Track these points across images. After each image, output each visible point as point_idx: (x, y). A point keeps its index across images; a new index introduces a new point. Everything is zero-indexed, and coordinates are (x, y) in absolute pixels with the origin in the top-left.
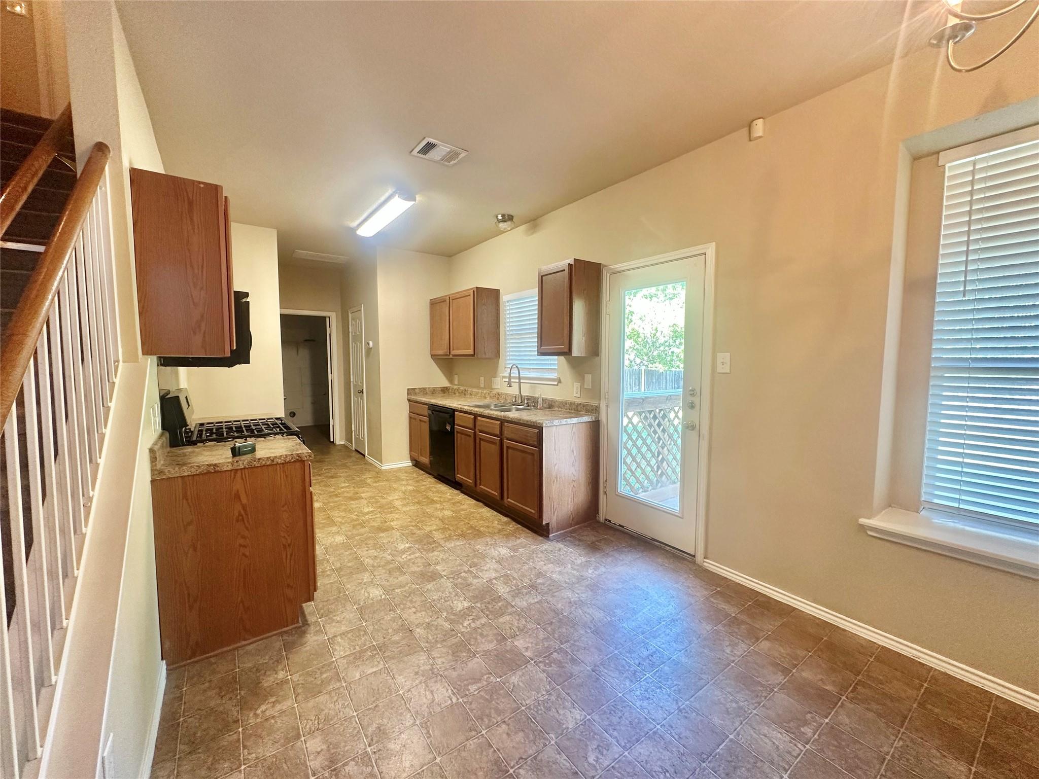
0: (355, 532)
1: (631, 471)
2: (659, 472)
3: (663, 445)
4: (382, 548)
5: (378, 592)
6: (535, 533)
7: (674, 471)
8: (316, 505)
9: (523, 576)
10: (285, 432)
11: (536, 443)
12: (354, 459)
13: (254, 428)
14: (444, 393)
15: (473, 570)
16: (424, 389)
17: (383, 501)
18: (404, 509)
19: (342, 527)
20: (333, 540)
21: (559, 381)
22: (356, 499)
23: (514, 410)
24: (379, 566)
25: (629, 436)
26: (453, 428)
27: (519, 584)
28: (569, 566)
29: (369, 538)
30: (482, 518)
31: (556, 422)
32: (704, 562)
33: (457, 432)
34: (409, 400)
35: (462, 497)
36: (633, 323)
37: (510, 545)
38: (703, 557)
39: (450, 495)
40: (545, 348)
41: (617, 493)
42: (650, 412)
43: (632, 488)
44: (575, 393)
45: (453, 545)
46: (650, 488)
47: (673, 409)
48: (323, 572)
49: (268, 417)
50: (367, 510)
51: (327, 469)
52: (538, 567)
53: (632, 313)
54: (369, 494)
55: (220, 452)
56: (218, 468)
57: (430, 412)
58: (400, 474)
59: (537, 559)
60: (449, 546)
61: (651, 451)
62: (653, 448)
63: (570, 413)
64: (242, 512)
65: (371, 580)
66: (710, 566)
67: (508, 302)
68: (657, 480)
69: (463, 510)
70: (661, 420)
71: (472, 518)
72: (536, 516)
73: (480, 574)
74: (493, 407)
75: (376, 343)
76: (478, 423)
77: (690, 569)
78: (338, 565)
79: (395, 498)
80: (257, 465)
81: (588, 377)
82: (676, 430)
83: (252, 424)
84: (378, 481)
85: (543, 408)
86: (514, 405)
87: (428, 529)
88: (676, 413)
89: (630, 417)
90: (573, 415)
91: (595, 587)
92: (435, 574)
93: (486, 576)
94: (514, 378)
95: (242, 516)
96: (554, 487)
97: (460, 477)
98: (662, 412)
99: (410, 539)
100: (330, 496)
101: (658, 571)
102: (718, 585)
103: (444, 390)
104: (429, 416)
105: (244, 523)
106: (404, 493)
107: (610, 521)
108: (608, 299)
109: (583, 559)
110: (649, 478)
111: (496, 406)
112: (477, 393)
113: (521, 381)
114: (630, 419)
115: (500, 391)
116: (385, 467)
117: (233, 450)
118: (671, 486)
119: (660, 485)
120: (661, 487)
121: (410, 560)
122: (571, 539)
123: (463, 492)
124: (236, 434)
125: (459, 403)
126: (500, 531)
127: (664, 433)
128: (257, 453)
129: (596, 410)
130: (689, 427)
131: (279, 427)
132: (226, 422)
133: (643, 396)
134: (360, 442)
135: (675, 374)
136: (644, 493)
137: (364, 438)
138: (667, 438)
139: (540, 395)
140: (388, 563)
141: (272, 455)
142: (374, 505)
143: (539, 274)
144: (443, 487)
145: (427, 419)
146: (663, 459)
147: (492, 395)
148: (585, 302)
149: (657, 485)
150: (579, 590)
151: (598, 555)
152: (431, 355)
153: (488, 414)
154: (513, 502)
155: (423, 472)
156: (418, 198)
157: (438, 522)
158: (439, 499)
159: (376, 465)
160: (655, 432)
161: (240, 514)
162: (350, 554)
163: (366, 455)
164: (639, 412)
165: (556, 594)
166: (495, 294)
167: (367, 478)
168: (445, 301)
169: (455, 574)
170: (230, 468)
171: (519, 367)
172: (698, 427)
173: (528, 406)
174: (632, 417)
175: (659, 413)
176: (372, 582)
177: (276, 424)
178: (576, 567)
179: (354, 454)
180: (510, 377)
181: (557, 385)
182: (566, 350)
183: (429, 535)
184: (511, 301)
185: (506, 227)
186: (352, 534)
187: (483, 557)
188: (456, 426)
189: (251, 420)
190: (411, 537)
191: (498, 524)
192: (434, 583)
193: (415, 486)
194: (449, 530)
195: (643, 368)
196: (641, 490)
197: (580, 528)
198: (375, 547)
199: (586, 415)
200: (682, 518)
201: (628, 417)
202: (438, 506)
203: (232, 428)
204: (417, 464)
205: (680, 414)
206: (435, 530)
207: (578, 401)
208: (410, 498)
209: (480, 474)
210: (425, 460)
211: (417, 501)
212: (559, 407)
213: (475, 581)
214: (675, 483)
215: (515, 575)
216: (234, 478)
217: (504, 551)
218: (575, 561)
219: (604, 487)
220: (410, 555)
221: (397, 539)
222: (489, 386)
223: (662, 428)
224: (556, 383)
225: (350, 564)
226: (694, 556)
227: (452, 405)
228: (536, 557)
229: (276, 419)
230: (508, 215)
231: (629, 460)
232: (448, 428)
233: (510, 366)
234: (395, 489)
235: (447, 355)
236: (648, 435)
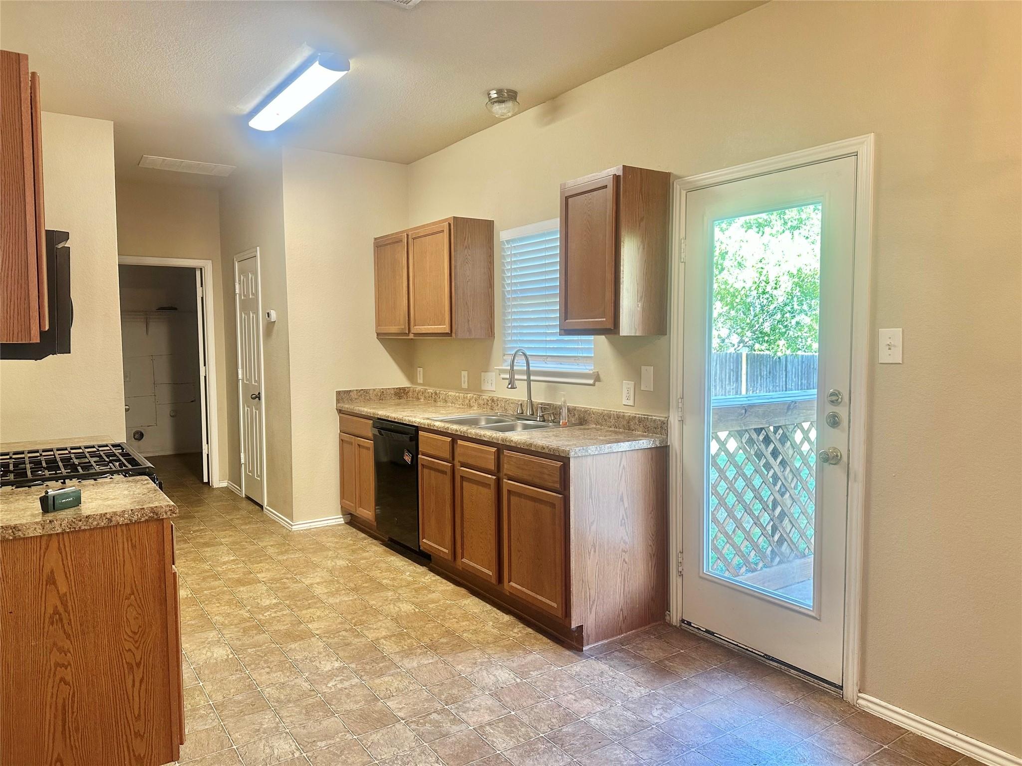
0: (247, 641)
1: (726, 534)
2: (776, 537)
3: (783, 490)
4: (294, 668)
5: (287, 747)
6: (557, 643)
7: (802, 535)
8: (182, 593)
9: (540, 720)
10: (130, 470)
11: (558, 486)
12: (244, 513)
13: (76, 462)
14: (400, 398)
15: (452, 708)
16: (366, 392)
17: (295, 587)
18: (331, 600)
19: (224, 632)
20: (209, 654)
21: (597, 378)
22: (249, 583)
23: (519, 429)
24: (289, 701)
25: (722, 472)
26: (415, 458)
27: (532, 734)
28: (619, 703)
29: (272, 652)
30: (465, 616)
31: (592, 450)
32: (859, 697)
33: (423, 465)
34: (340, 411)
35: (429, 578)
36: (725, 272)
37: (515, 665)
38: (856, 689)
39: (410, 576)
40: (573, 322)
41: (701, 574)
42: (759, 431)
43: (727, 564)
44: (624, 398)
45: (415, 664)
46: (761, 565)
47: (799, 426)
48: (194, 710)
49: (100, 443)
50: (268, 602)
51: (197, 531)
52: (564, 704)
53: (723, 255)
54: (269, 575)
55: (22, 504)
56: (20, 533)
57: (376, 431)
58: (324, 539)
59: (561, 691)
60: (409, 666)
61: (761, 500)
62: (765, 493)
63: (616, 433)
64: (61, 609)
65: (275, 725)
66: (870, 705)
67: (508, 242)
68: (773, 551)
69: (433, 602)
70: (779, 446)
71: (448, 616)
72: (560, 614)
73: (464, 716)
74: (483, 423)
75: (284, 313)
76: (458, 451)
77: (834, 711)
78: (220, 698)
79: (314, 579)
80: (83, 528)
81: (648, 372)
82: (805, 463)
83: (73, 456)
84: (286, 552)
85: (569, 425)
86: (519, 419)
87: (371, 635)
88: (806, 433)
89: (723, 439)
90: (621, 437)
91: (664, 742)
92: (386, 715)
93: (475, 719)
94: (520, 372)
95: (60, 615)
96: (589, 562)
97: (426, 543)
98: (780, 431)
99: (341, 654)
100: (204, 579)
101: (778, 713)
102: (884, 741)
103: (401, 394)
104: (375, 438)
105: (63, 626)
106: (331, 572)
107: (689, 624)
108: (683, 235)
109: (644, 691)
110: (758, 546)
111: (488, 421)
112: (456, 399)
113: (532, 378)
114: (722, 444)
115: (497, 395)
116: (299, 525)
117: (44, 501)
118: (798, 562)
119: (777, 559)
120: (780, 563)
121: (341, 690)
122: (621, 655)
123: (432, 570)
124: (47, 473)
125: (426, 416)
126: (496, 640)
127: (785, 468)
128: (83, 506)
129: (662, 428)
130: (829, 458)
131: (119, 460)
132: (30, 452)
133: (746, 402)
134: (255, 483)
135: (802, 362)
136: (750, 575)
137: (261, 476)
138: (790, 477)
139: (565, 402)
140: (304, 695)
141: (109, 510)
142: (279, 594)
143: (562, 193)
144: (398, 561)
145: (369, 444)
146: (783, 514)
147: (481, 402)
148: (643, 242)
149: (772, 559)
150: (636, 745)
151: (669, 684)
152: (378, 334)
153: (477, 434)
154: (519, 587)
155: (363, 535)
156: (353, 63)
157: (389, 623)
158: (391, 583)
159: (283, 523)
160: (768, 466)
161: (56, 612)
162: (240, 679)
163: (265, 505)
164: (737, 431)
165: (596, 753)
166: (486, 228)
167: (266, 547)
168: (401, 241)
169: (420, 716)
170: (39, 532)
171: (528, 353)
172: (845, 458)
173: (544, 421)
174: (726, 440)
175: (775, 432)
176: (277, 728)
177: (115, 455)
178: (631, 706)
179: (245, 504)
180: (512, 371)
181: (593, 385)
182: (610, 326)
183: (374, 646)
184: (513, 241)
185: (505, 111)
186: (243, 645)
187: (469, 684)
188: (419, 456)
189: (72, 449)
190: (344, 650)
191: (494, 627)
192: (384, 731)
193: (350, 561)
194: (410, 637)
195: (744, 351)
196: (744, 569)
197: (637, 635)
198: (281, 666)
199: (645, 436)
200: (819, 620)
201: (718, 440)
202: (390, 594)
203: (40, 462)
204: (353, 521)
205: (813, 435)
206: (385, 638)
207: (630, 412)
208: (342, 581)
209: (462, 537)
210: (367, 513)
211: (353, 586)
212: (597, 423)
213: (455, 729)
214: (804, 556)
215: (525, 719)
216: (47, 549)
217: (504, 675)
218: (630, 695)
219: (679, 564)
220: (341, 681)
221: (319, 653)
222: (476, 386)
223: (780, 459)
224: (591, 382)
225: (239, 698)
226: (841, 688)
227: (414, 419)
228: (560, 686)
229: (114, 446)
230: (509, 91)
231: (722, 515)
232: (408, 458)
233: (513, 352)
234: (316, 566)
235: (405, 334)
236: (756, 471)
